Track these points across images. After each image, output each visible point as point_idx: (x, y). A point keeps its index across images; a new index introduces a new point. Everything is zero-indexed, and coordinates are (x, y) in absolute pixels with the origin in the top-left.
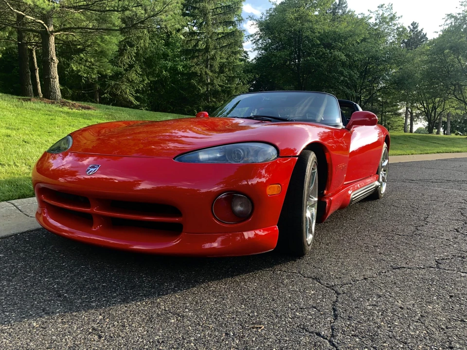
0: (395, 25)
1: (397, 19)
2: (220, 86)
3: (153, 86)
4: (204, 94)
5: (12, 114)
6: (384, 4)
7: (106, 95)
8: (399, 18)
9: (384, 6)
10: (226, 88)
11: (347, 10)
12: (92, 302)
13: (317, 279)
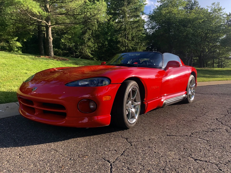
0: (221, 13)
1: (222, 10)
2: (131, 47)
3: (100, 48)
5: (31, 64)
6: (215, 3)
7: (78, 53)
8: (223, 9)
9: (215, 4)
10: (135, 48)
11: (199, 6)
12: (25, 144)
13: (127, 139)
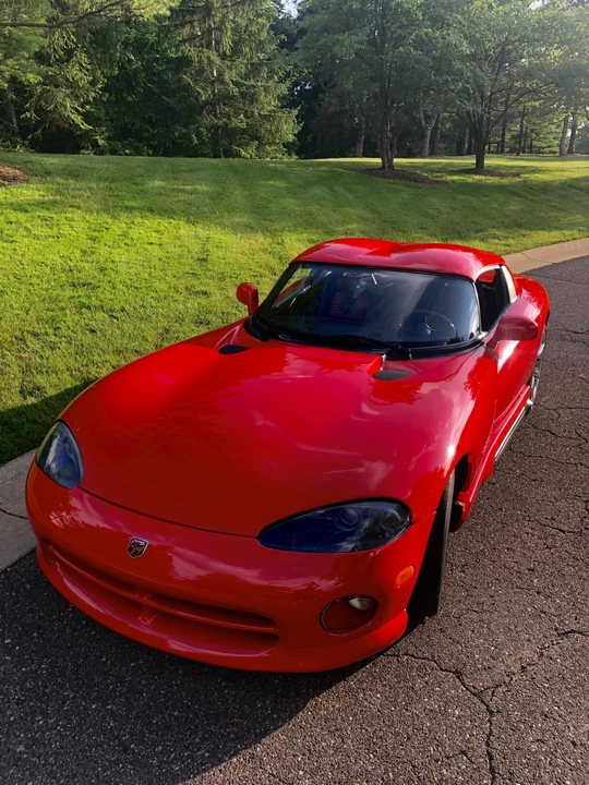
2: (236, 84)
4: (207, 103)
7: (28, 114)
10: (248, 87)
12: (173, 763)
13: (458, 674)
